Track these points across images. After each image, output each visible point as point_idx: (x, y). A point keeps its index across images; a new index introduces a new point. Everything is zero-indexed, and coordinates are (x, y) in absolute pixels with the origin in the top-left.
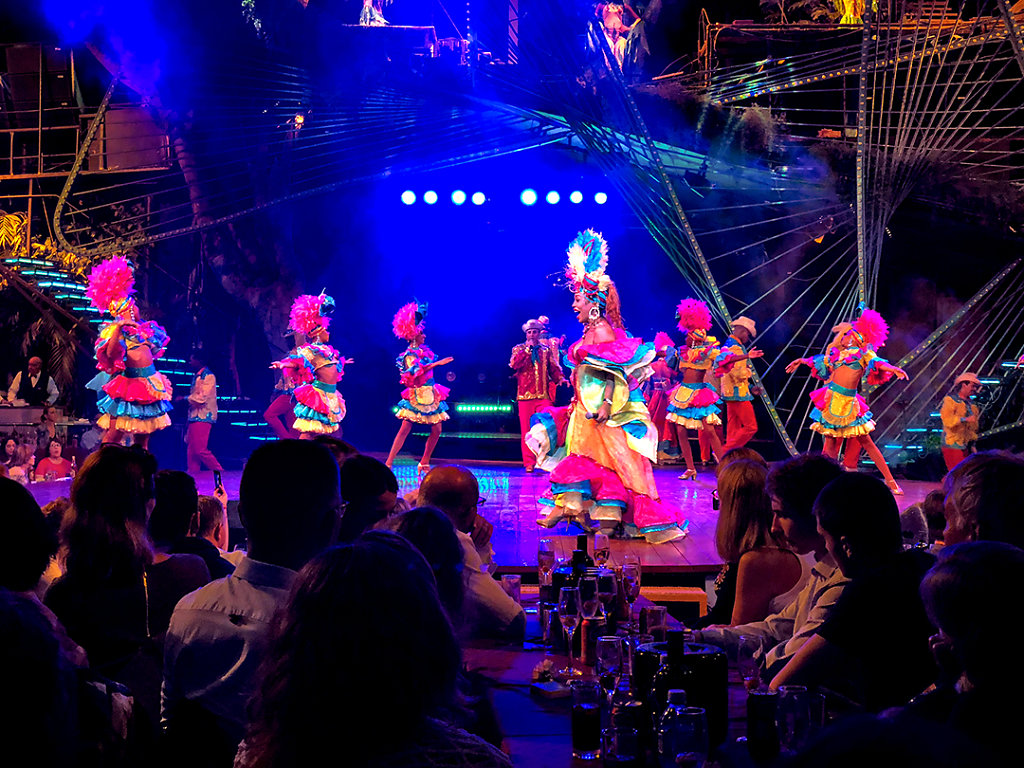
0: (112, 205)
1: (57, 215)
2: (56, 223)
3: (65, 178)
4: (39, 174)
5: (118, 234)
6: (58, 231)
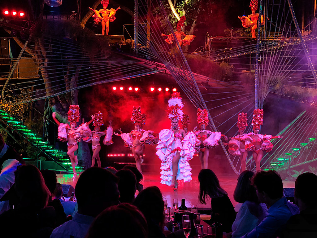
0: (21, 89)
2: (3, 94)
3: (6, 80)
6: (3, 97)
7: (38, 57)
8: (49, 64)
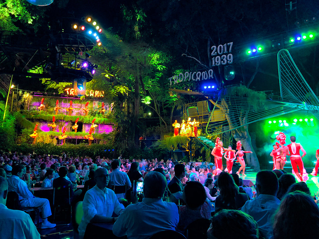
1: (206, 129)
3: (207, 123)
7: (224, 109)
8: (230, 112)
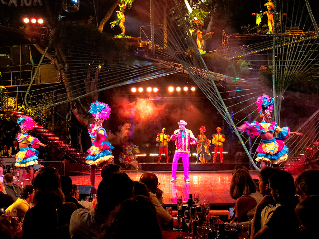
0: (43, 94)
1: (26, 98)
2: (25, 100)
3: (28, 86)
4: (20, 85)
5: (45, 103)
6: (26, 102)
7: (59, 62)
8: (69, 69)
